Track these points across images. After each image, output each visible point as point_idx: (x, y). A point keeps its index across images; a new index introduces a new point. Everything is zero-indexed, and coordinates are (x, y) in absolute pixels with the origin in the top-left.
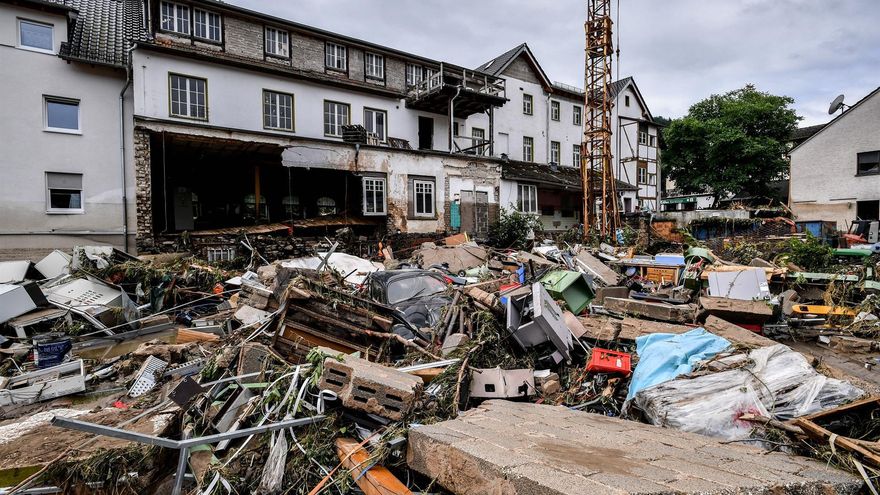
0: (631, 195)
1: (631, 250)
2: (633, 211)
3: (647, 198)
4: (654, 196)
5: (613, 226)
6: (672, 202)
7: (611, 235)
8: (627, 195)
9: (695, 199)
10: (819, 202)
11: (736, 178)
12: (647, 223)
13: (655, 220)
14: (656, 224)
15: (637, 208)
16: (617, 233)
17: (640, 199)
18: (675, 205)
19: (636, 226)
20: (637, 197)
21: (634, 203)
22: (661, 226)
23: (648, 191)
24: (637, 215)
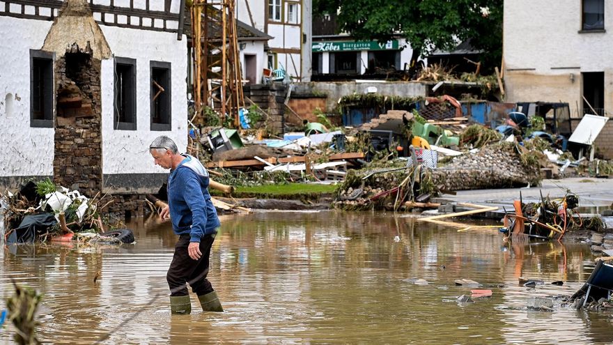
0: (256, 50)
1: (260, 133)
2: (258, 82)
3: (284, 51)
4: (298, 46)
5: (234, 104)
6: (347, 47)
7: (233, 116)
8: (250, 49)
9: (396, 44)
10: (538, 71)
11: (441, 18)
12: (280, 101)
13: (294, 96)
14: (296, 103)
15: (266, 72)
16: (240, 113)
17: (271, 53)
18: (353, 57)
19: (265, 104)
20: (266, 50)
21: (261, 62)
22: (303, 107)
23: (285, 36)
24: (265, 88)
